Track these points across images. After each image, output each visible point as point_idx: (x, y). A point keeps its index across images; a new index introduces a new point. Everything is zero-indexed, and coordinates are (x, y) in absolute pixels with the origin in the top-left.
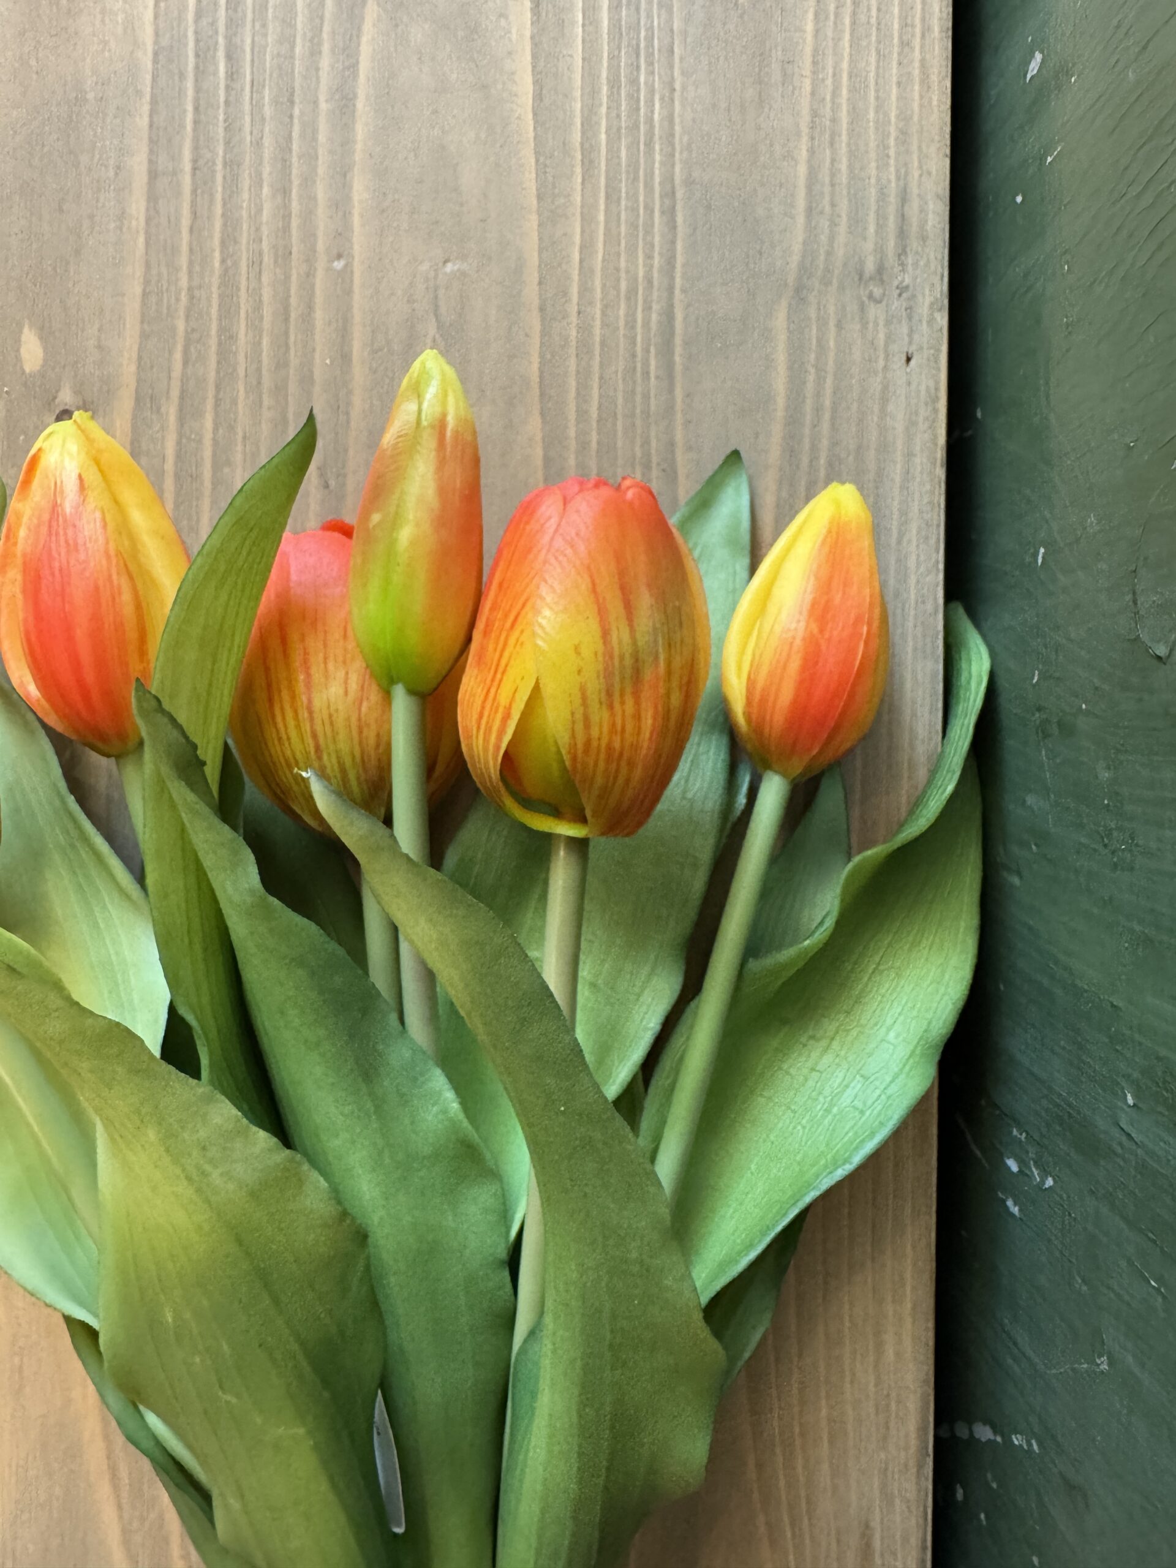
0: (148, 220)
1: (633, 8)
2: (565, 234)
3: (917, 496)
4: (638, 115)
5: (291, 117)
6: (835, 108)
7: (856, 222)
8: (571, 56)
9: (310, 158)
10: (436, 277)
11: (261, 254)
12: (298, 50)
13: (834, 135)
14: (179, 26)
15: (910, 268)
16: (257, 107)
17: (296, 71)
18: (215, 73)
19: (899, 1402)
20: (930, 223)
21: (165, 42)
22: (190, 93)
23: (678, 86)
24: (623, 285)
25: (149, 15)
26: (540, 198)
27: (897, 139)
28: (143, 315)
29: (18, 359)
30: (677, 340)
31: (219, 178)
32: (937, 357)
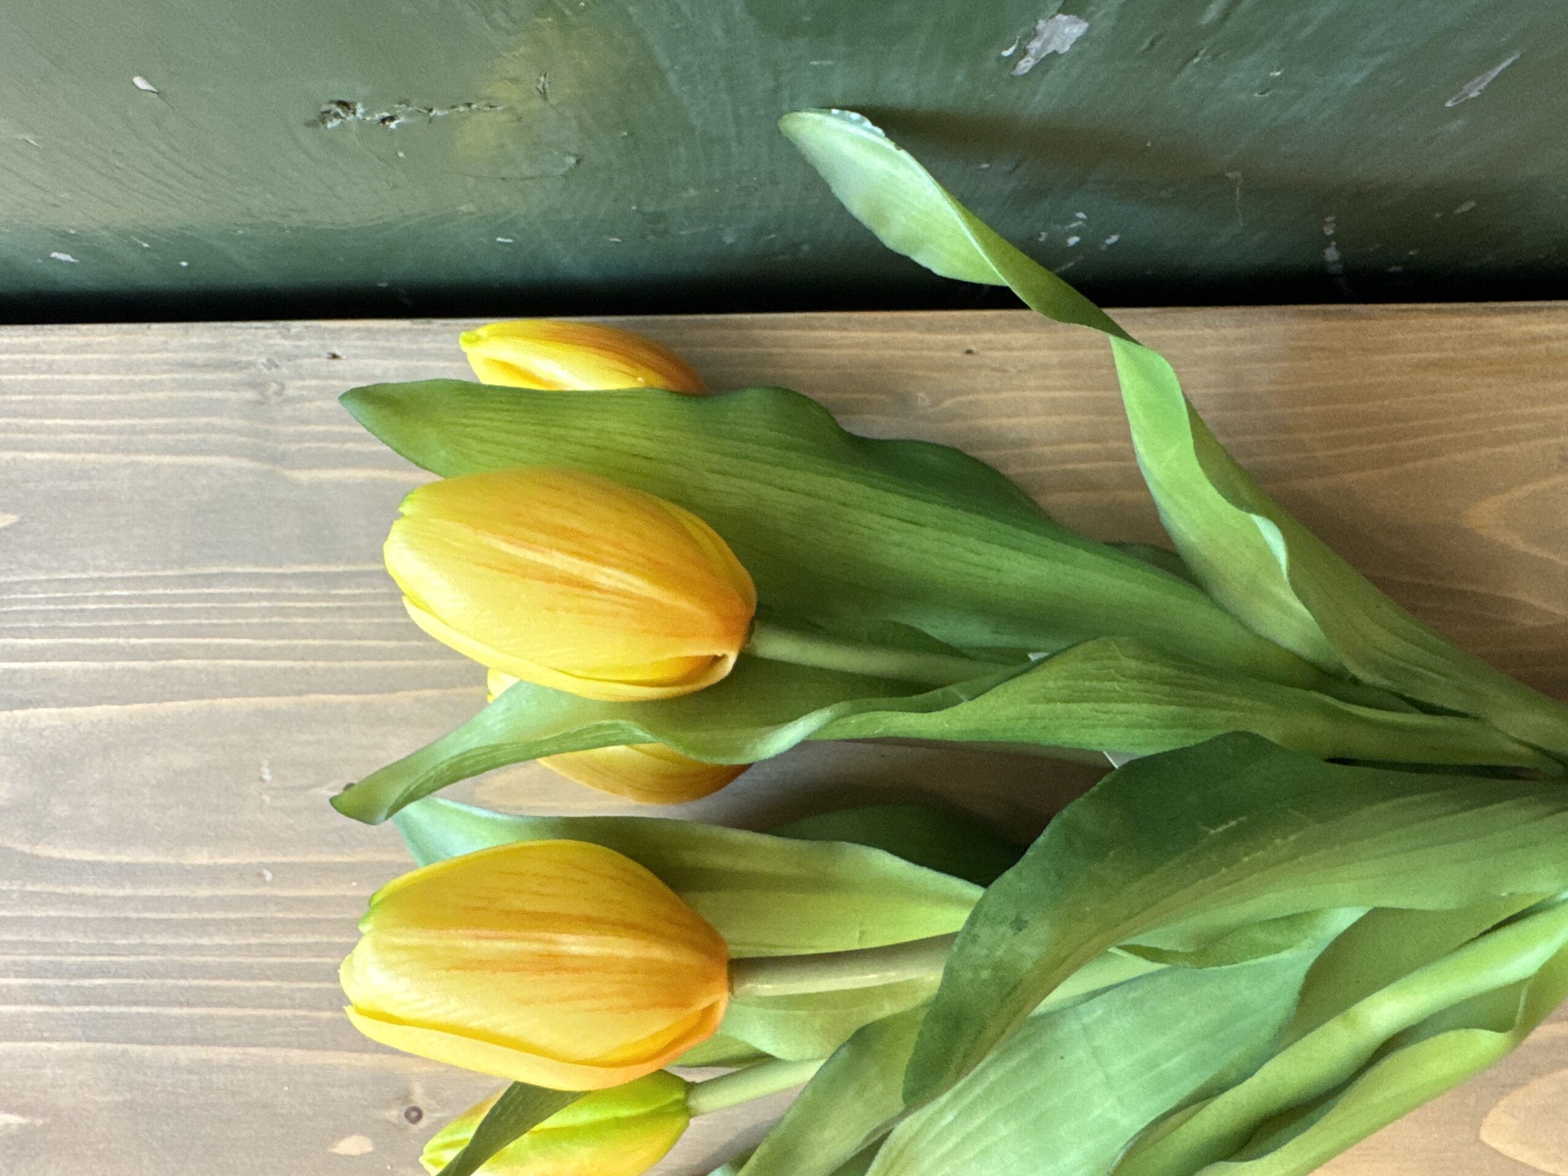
0: (235, 1045)
1: (29, 617)
2: (233, 674)
5: (138, 920)
6: (109, 430)
7: (212, 408)
8: (74, 671)
9: (175, 902)
10: (274, 789)
11: (261, 945)
12: (80, 915)
13: (133, 430)
14: (63, 1019)
15: (251, 358)
16: (131, 950)
17: (99, 916)
18: (104, 987)
19: (1301, 338)
20: (209, 340)
21: (79, 1032)
22: (123, 1009)
23: (96, 575)
24: (275, 620)
25: (56, 1046)
26: (200, 696)
27: (136, 374)
28: (318, 1048)
29: (362, 1157)
30: (323, 569)
31: (195, 983)
32: (332, 331)
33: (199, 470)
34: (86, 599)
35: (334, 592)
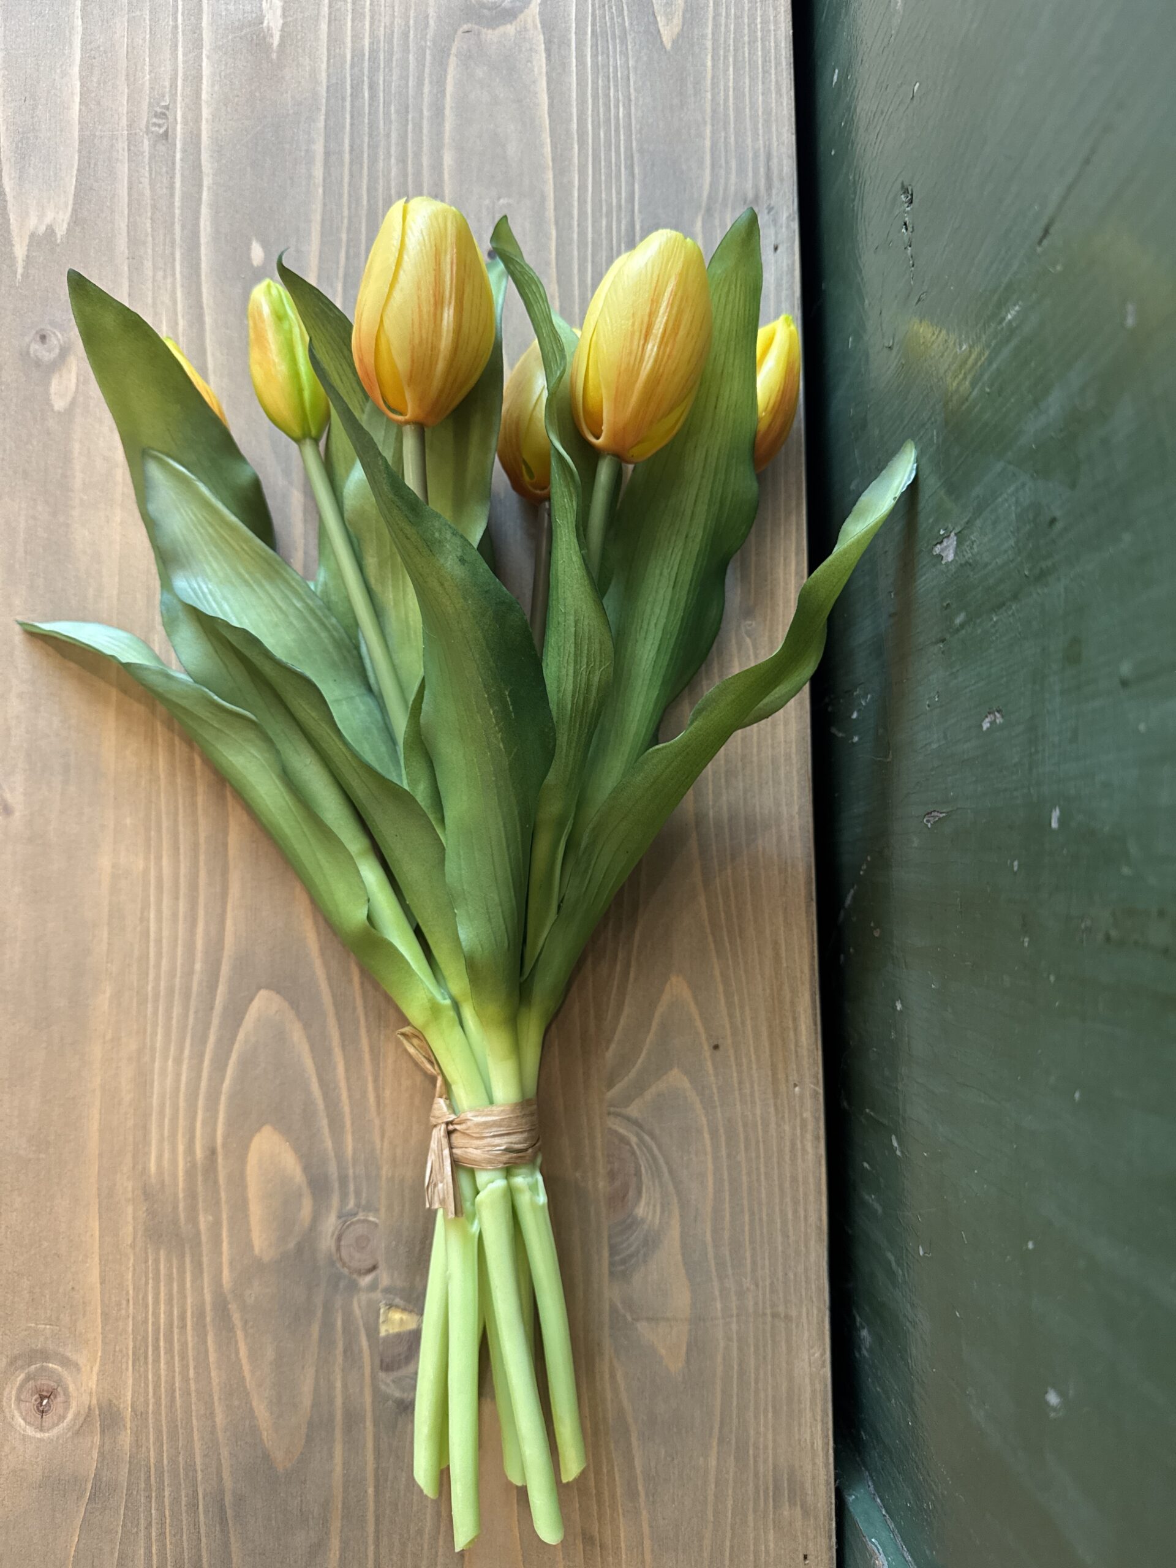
0: (324, 179)
1: (605, 56)
2: (569, 181)
4: (610, 115)
5: (407, 120)
6: (726, 108)
7: (741, 171)
8: (570, 83)
9: (419, 143)
10: (493, 207)
12: (410, 84)
13: (726, 123)
14: (342, 71)
15: (774, 197)
16: (387, 114)
17: (410, 95)
18: (363, 97)
19: (792, 867)
20: (785, 171)
21: (333, 81)
22: (348, 109)
23: (633, 97)
24: (604, 209)
25: (324, 66)
26: (553, 160)
27: (763, 125)
28: (322, 232)
29: (249, 258)
31: (366, 155)
32: (792, 247)
33: (701, 162)
34: (617, 91)
35: (623, 246)
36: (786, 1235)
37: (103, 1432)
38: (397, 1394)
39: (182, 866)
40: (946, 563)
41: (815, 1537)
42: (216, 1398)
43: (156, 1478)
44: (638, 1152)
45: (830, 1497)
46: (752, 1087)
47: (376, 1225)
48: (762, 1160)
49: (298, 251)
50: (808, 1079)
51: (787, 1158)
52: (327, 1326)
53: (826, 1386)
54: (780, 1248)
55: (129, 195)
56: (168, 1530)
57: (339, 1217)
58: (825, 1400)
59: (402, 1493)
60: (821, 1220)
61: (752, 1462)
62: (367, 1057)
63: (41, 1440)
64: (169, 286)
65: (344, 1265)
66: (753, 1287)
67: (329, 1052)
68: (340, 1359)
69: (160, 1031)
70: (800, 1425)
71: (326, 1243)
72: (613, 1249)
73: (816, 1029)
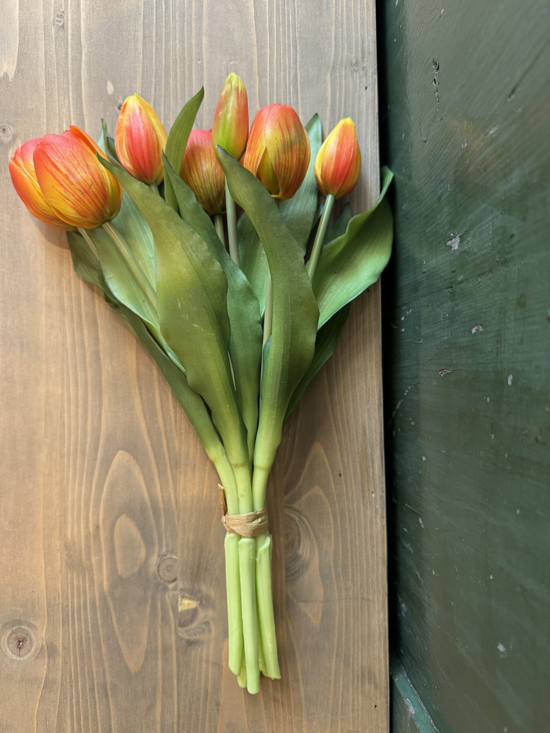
0: (143, 50)
2: (265, 53)
3: (370, 127)
4: (285, 19)
5: (184, 20)
6: (342, 16)
7: (349, 49)
8: (265, 2)
9: (190, 32)
10: (227, 65)
11: (176, 59)
13: (342, 24)
15: (365, 62)
16: (174, 18)
17: (185, 7)
18: (162, 8)
19: (372, 391)
20: (371, 49)
22: (155, 14)
23: (296, 10)
24: (282, 67)
26: (257, 42)
27: (360, 25)
28: (142, 77)
29: (106, 90)
30: (299, 83)
31: (164, 38)
32: (374, 88)
33: (330, 44)
34: (288, 7)
35: (291, 86)
36: (368, 562)
37: (49, 657)
38: (187, 637)
39: (80, 391)
40: (454, 250)
41: (380, 697)
42: (102, 640)
43: (74, 677)
44: (299, 524)
45: (387, 680)
46: (353, 494)
47: (176, 560)
48: (357, 527)
49: (130, 87)
50: (379, 490)
51: (369, 527)
52: (154, 607)
53: (385, 630)
54: (365, 568)
55: (45, 57)
56: (81, 701)
57: (159, 557)
58: (385, 636)
59: (190, 682)
60: (384, 555)
61: (351, 665)
62: (171, 481)
63: (20, 661)
64: (66, 104)
65: (161, 578)
66: (352, 586)
67: (153, 479)
68: (160, 621)
69: (71, 470)
70: (374, 648)
71: (152, 569)
72: (287, 570)
73: (382, 467)
